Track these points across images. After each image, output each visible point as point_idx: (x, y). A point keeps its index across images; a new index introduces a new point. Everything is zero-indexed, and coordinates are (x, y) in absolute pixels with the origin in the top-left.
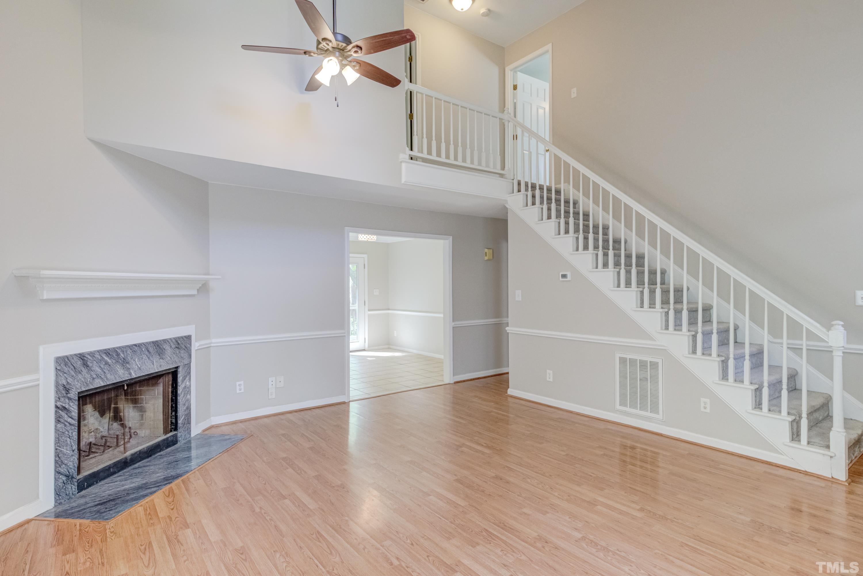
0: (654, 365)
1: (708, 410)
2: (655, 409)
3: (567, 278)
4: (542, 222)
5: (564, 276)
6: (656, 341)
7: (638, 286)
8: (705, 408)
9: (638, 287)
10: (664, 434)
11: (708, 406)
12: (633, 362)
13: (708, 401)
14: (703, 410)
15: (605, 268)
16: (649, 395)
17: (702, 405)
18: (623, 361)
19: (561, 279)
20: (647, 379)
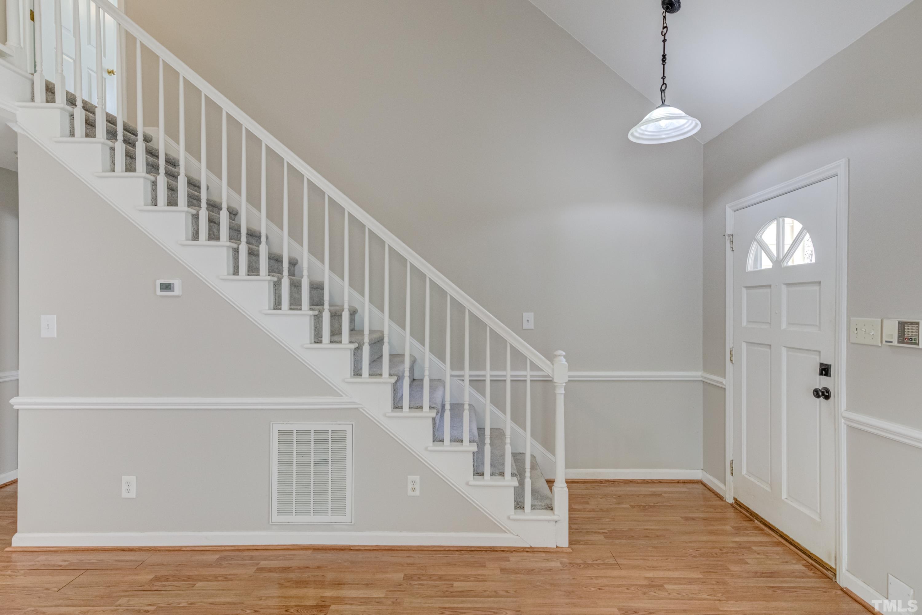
0: (339, 436)
1: (417, 493)
2: (339, 509)
3: (173, 291)
4: (113, 174)
5: (166, 287)
6: (342, 396)
7: (313, 307)
8: (413, 490)
9: (311, 309)
10: (353, 546)
11: (417, 487)
12: (303, 435)
13: (417, 478)
14: (410, 493)
15: (251, 275)
16: (330, 487)
17: (410, 486)
18: (285, 436)
19: (159, 292)
20: (326, 461)
